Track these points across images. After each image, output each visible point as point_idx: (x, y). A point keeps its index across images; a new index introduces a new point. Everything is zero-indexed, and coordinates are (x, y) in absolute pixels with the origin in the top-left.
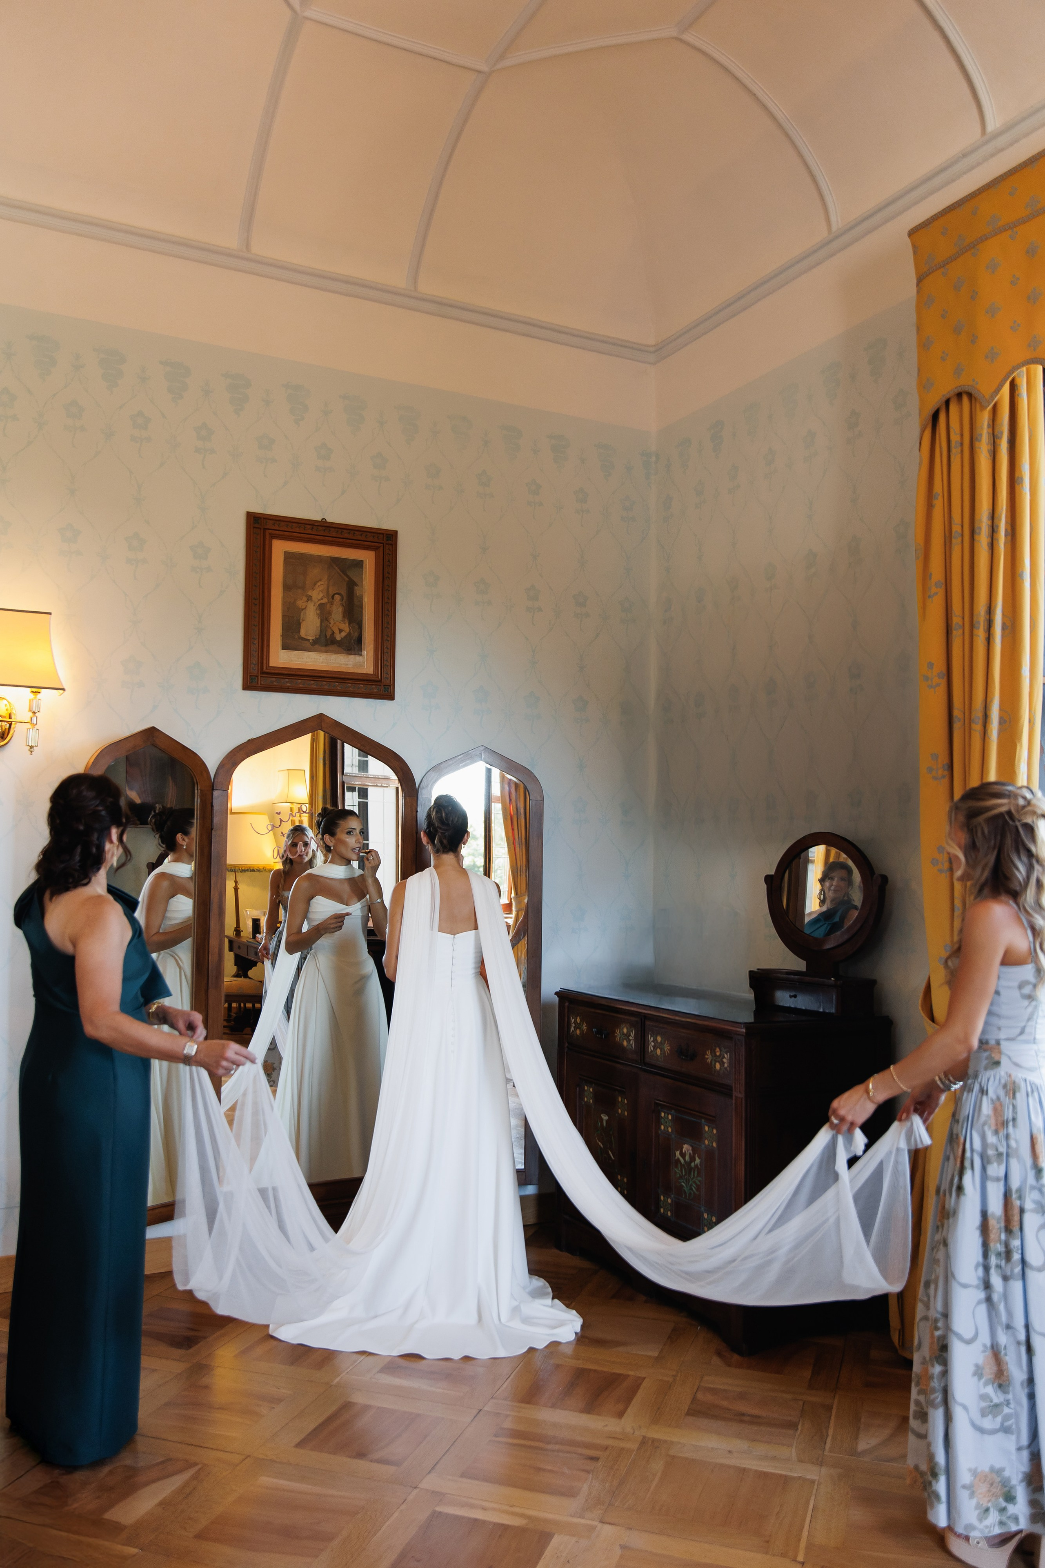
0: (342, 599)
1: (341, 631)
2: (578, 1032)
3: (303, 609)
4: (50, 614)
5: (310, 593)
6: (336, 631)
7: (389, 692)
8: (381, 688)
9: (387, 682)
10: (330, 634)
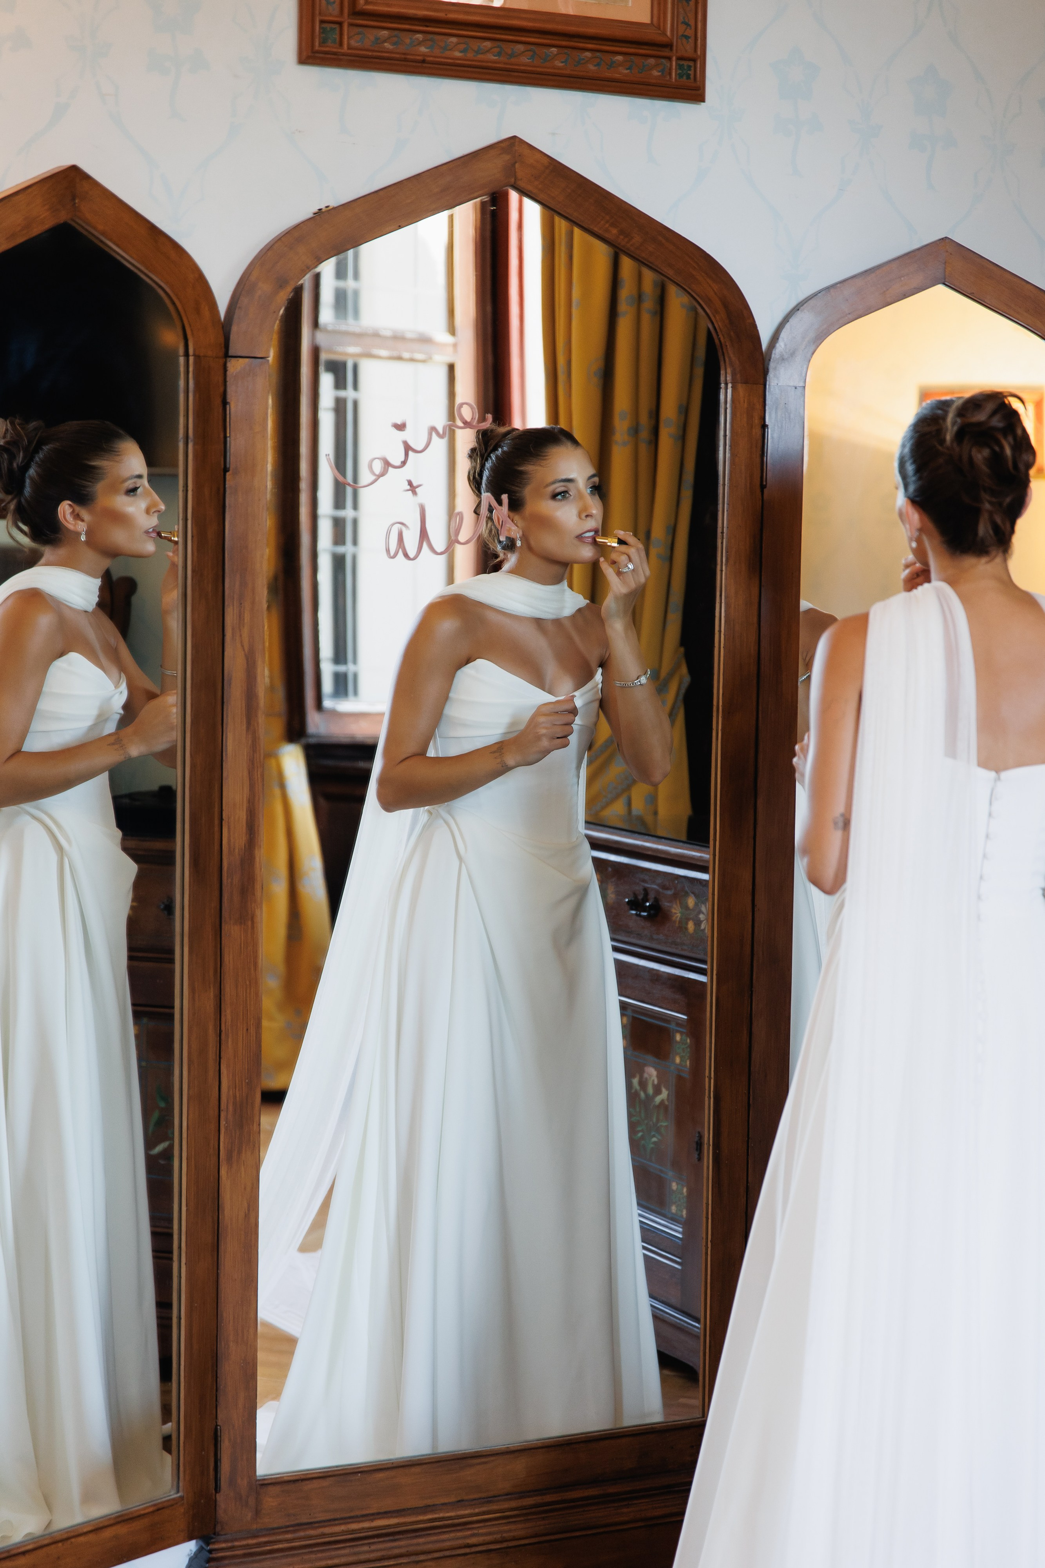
7: (692, 76)
8: (671, 65)
9: (687, 49)
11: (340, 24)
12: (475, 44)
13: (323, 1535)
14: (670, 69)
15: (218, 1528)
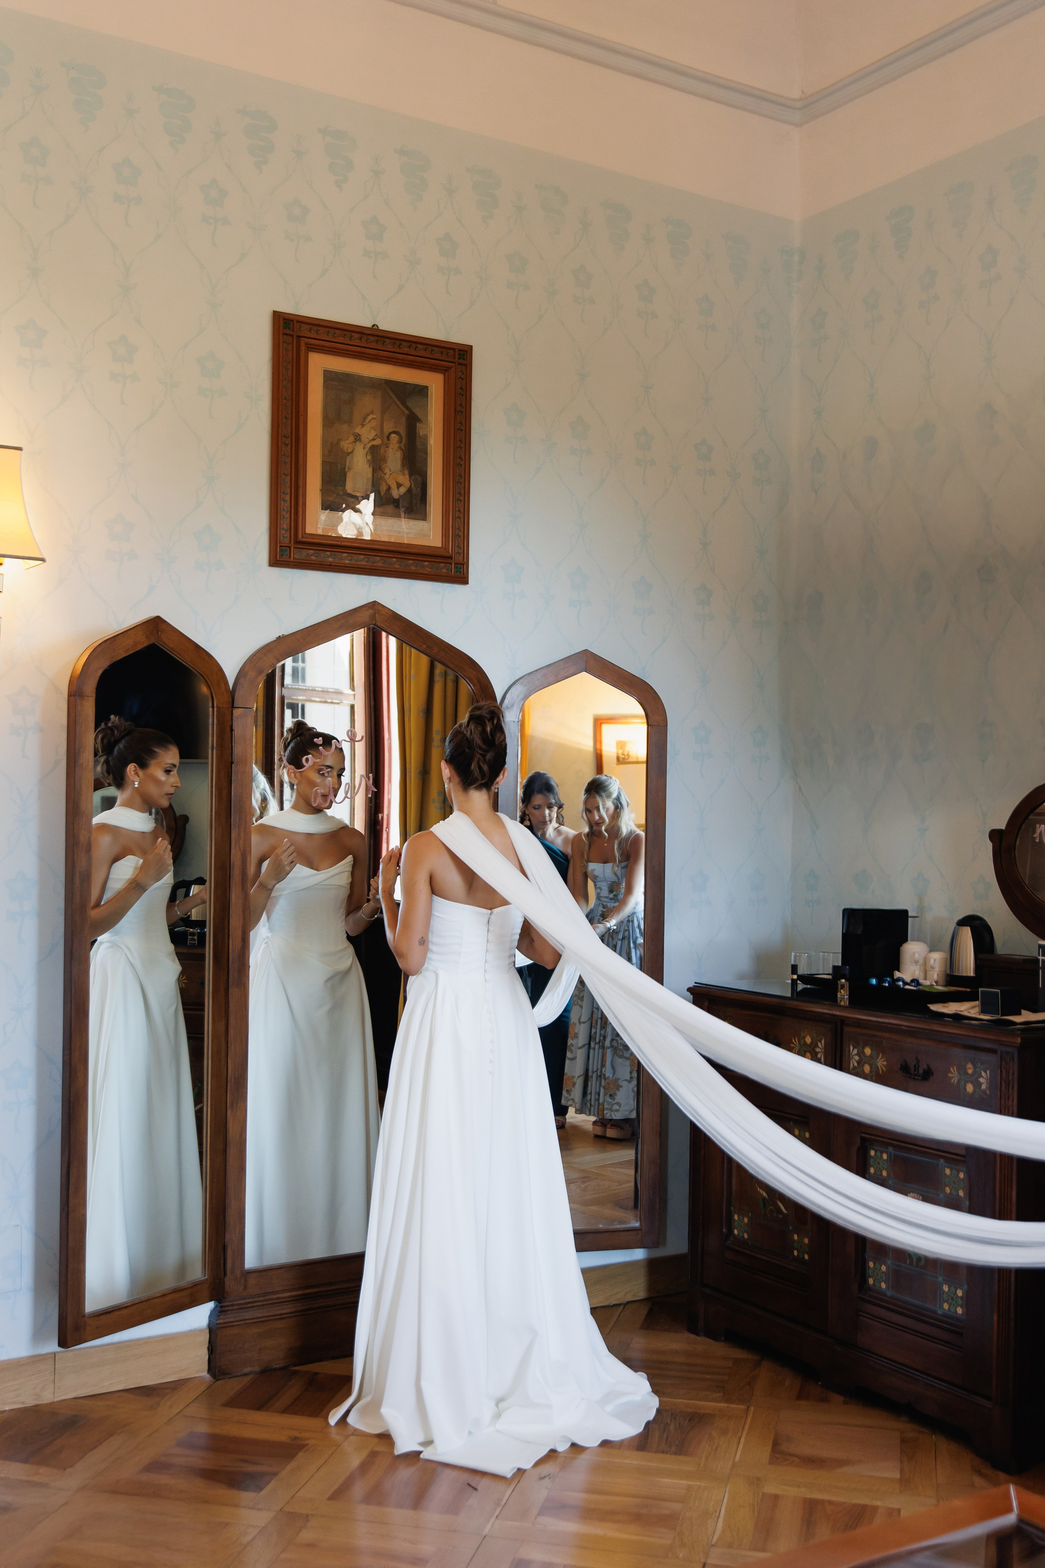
0: (400, 442)
1: (399, 485)
3: (349, 454)
4: (20, 449)
5: (358, 430)
6: (394, 486)
7: (462, 572)
8: (452, 567)
9: (460, 559)
10: (385, 489)
11: (290, 547)
12: (355, 557)
13: (279, 1298)
14: (452, 569)
15: (226, 1295)
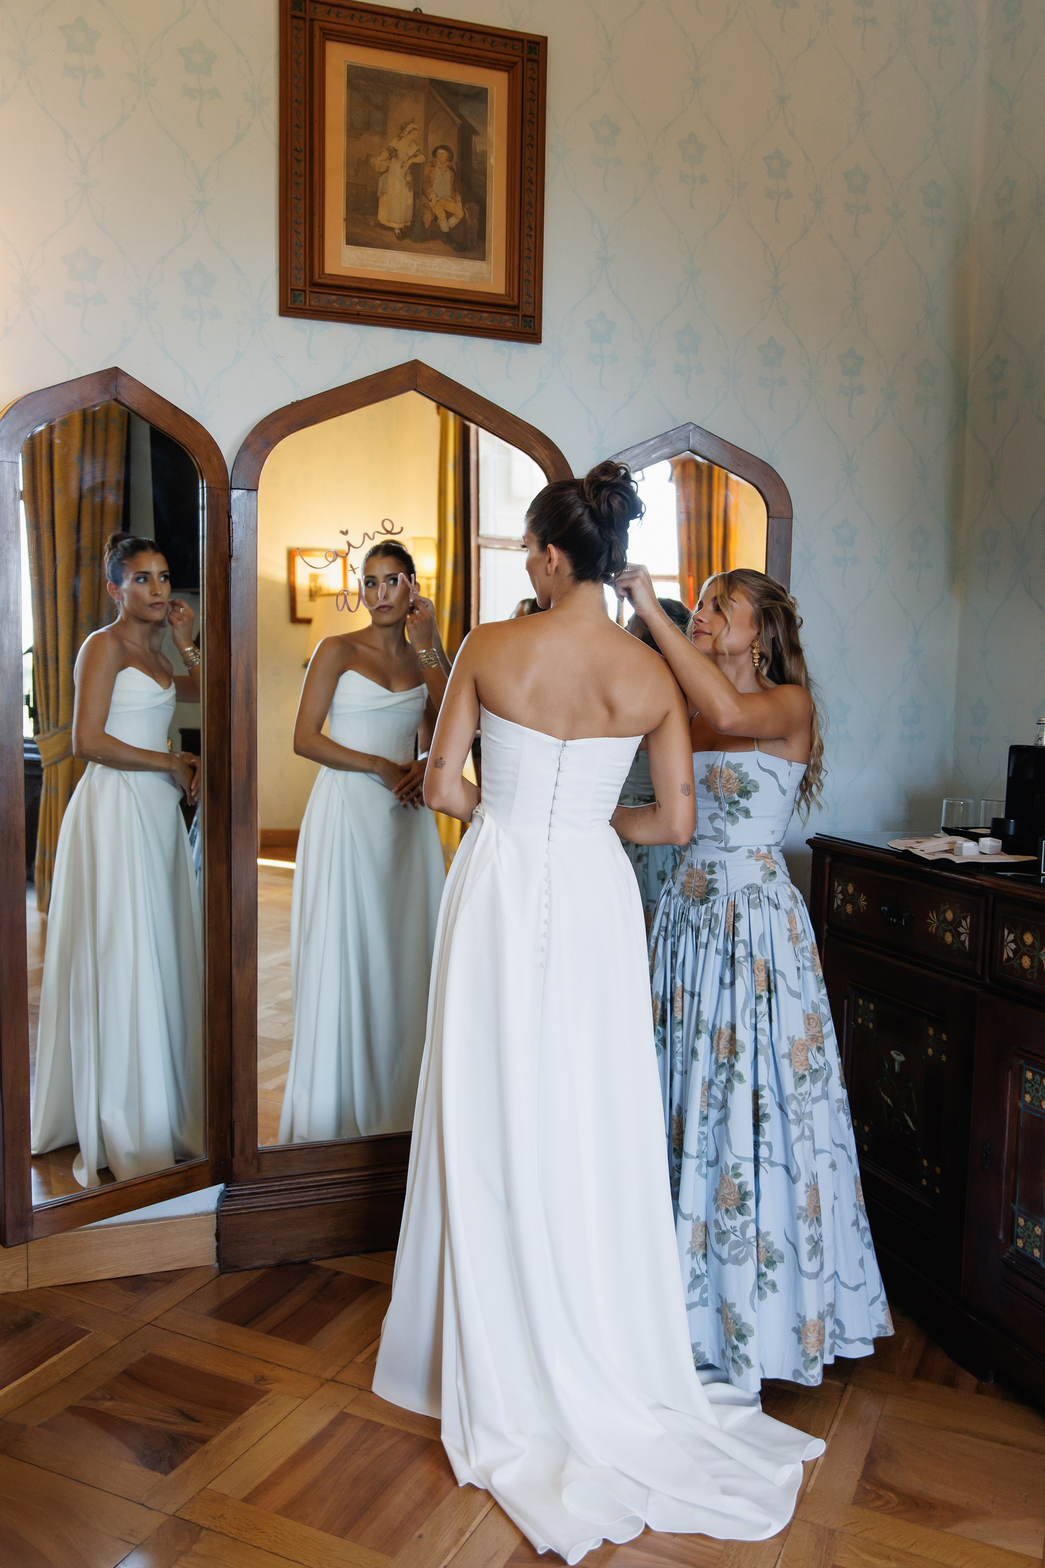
0: (450, 158)
1: (449, 215)
2: (849, 908)
3: (382, 173)
5: (394, 143)
6: (442, 216)
7: (532, 327)
8: (519, 320)
9: (528, 310)
10: (430, 220)
11: (305, 291)
13: (299, 1183)
14: (518, 322)
15: (233, 1178)
